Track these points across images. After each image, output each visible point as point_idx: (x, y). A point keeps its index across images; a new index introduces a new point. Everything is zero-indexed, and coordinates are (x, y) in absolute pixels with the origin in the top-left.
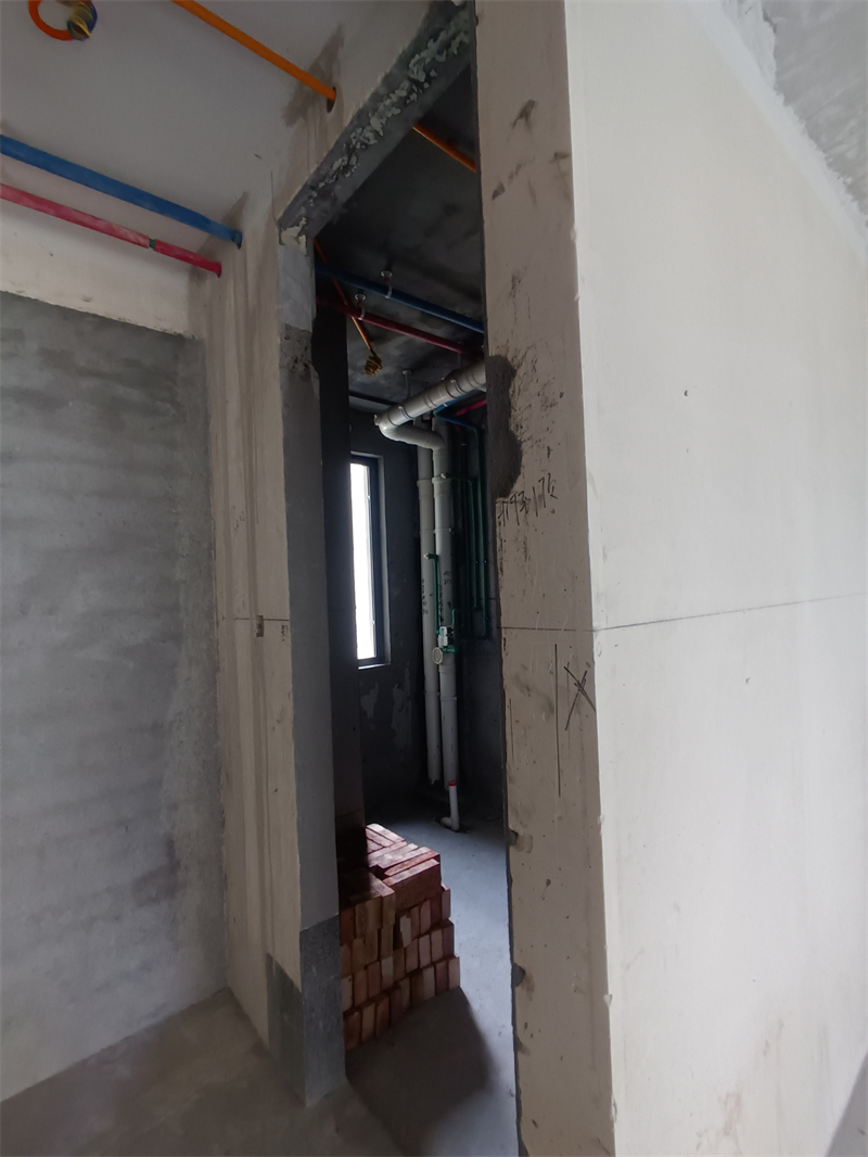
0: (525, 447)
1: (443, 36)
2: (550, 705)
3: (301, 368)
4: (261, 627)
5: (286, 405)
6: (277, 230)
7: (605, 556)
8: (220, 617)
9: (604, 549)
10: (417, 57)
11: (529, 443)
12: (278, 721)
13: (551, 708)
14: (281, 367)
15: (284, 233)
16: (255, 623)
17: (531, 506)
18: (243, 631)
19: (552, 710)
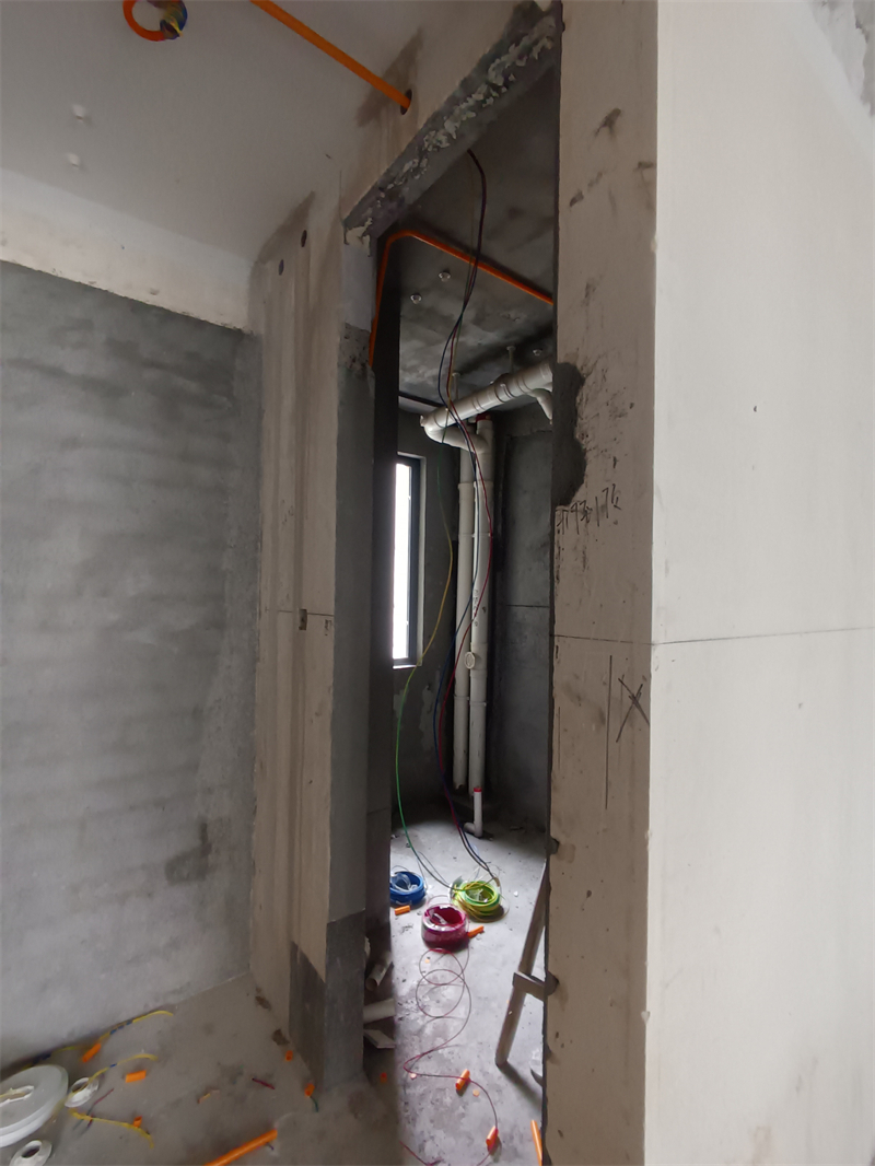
0: (590, 456)
1: (525, 41)
2: (601, 715)
3: (357, 366)
4: (304, 621)
5: (341, 403)
6: (342, 228)
7: (667, 570)
8: (263, 610)
9: (666, 563)
10: (498, 61)
11: (594, 452)
12: (317, 714)
13: (602, 719)
14: (339, 366)
15: (350, 233)
16: (298, 617)
17: (592, 517)
18: (285, 624)
19: (603, 720)
